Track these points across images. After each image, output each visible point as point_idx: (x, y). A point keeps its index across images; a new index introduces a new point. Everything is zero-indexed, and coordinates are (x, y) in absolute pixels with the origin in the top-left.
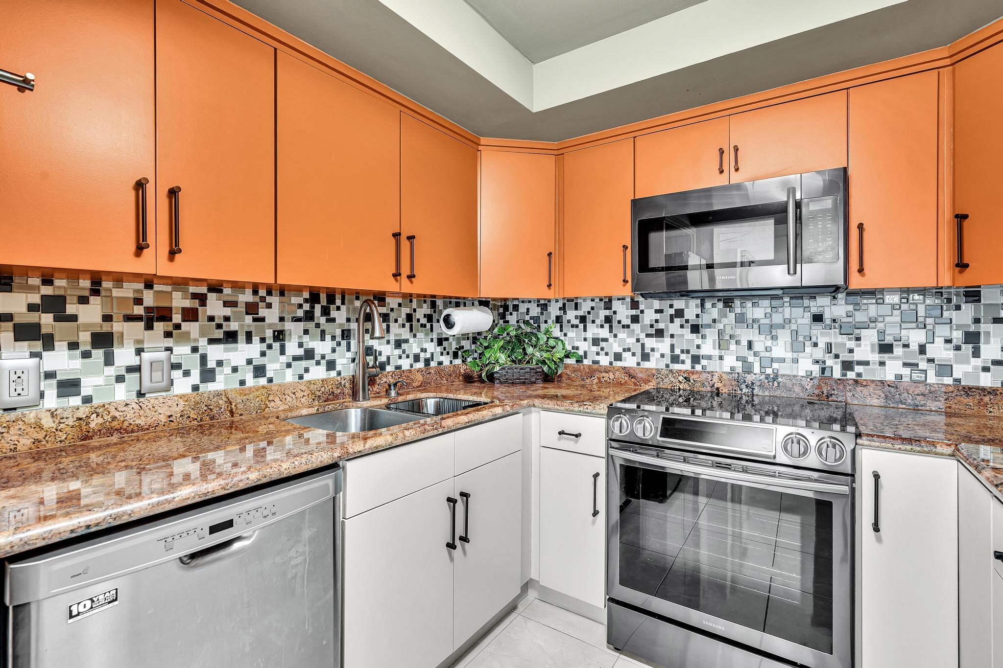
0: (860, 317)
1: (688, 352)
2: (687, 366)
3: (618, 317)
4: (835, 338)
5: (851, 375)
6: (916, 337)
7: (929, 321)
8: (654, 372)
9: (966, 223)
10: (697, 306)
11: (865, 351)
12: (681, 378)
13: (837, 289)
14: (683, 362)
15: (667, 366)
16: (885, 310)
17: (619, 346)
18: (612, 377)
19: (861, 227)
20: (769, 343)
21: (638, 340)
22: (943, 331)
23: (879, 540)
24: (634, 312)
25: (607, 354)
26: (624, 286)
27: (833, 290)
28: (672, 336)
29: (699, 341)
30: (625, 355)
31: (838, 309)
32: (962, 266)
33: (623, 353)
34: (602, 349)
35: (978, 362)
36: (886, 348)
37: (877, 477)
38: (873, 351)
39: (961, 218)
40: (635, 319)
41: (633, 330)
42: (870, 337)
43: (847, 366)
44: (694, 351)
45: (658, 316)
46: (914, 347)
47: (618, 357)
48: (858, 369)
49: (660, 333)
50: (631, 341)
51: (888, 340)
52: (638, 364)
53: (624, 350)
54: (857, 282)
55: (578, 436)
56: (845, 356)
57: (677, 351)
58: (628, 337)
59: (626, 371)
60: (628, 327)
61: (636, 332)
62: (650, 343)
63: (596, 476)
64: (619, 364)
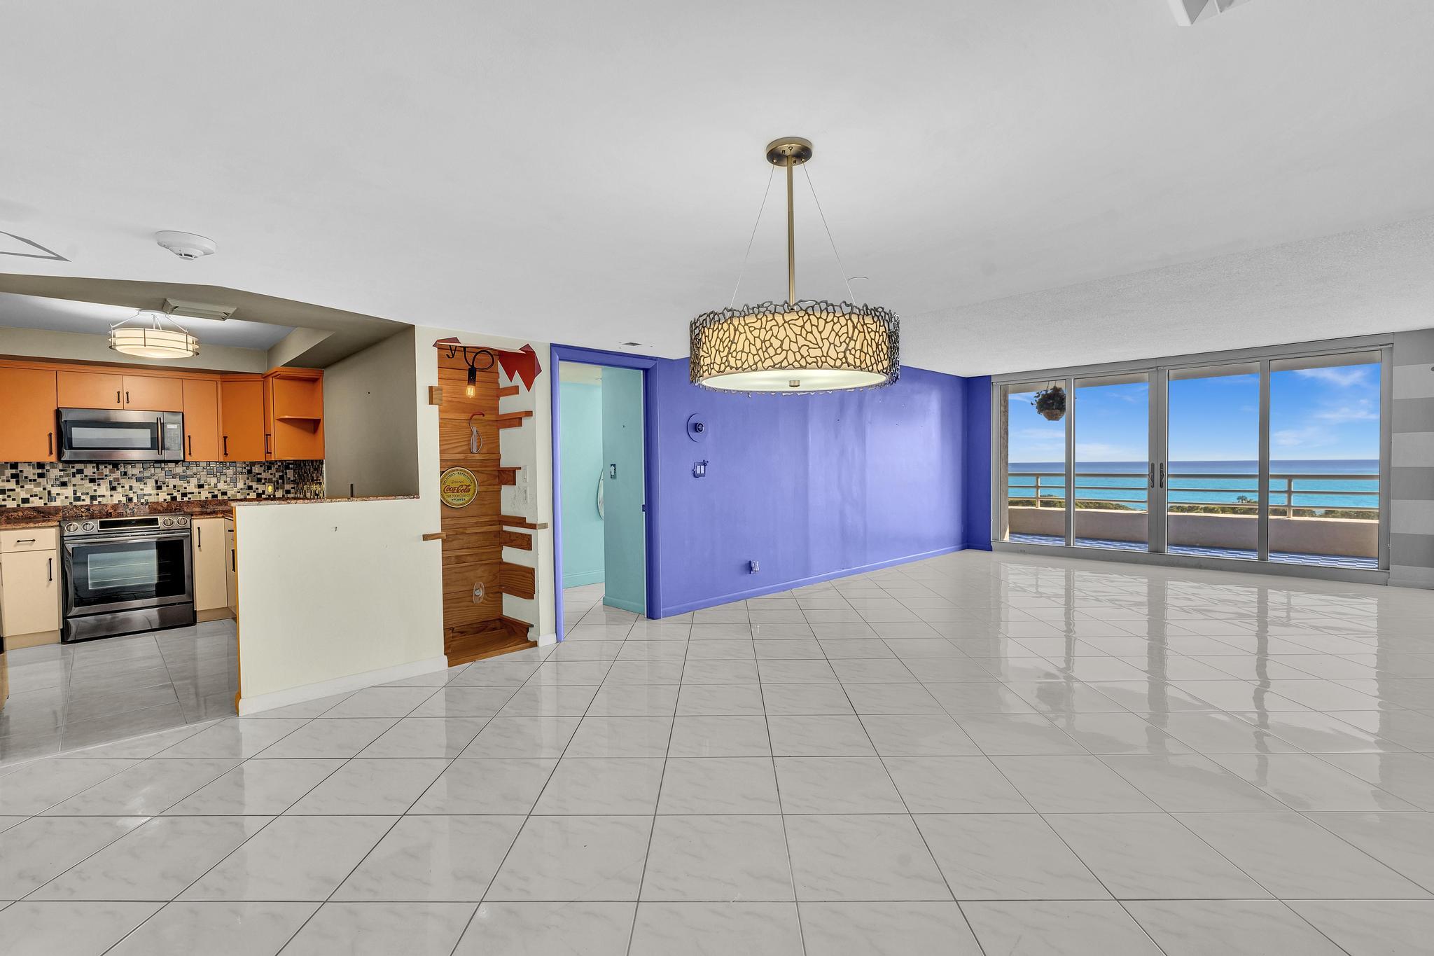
0: (189, 472)
1: (87, 494)
2: (88, 502)
3: (25, 474)
4: (177, 482)
5: (186, 499)
6: (213, 481)
7: (218, 474)
8: (61, 508)
9: (227, 440)
10: (93, 467)
11: (192, 487)
12: (83, 510)
13: (179, 461)
14: (84, 500)
15: (71, 503)
16: (200, 469)
17: (26, 493)
18: (20, 514)
19: (189, 436)
20: (142, 486)
21: (44, 489)
22: (223, 477)
23: (200, 550)
24: (40, 471)
25: (14, 500)
26: (49, 456)
27: (176, 462)
28: (74, 485)
29: (96, 487)
30: (31, 499)
31: (179, 469)
32: (226, 454)
33: (31, 498)
34: (9, 496)
35: (236, 490)
36: (201, 486)
37: (199, 528)
38: (196, 488)
39: (225, 438)
40: (41, 476)
41: (40, 483)
42: (194, 481)
43: (184, 495)
44: (92, 493)
45: (62, 473)
46: (212, 485)
47: (25, 501)
48: (189, 496)
49: (64, 484)
50: (38, 490)
51: (202, 482)
52: (45, 504)
53: (31, 496)
54: (188, 458)
55: (34, 540)
56: (183, 490)
57: (79, 494)
58: (35, 487)
59: (34, 509)
60: (35, 480)
61: (42, 484)
62: (55, 491)
63: (50, 560)
64: (27, 505)
